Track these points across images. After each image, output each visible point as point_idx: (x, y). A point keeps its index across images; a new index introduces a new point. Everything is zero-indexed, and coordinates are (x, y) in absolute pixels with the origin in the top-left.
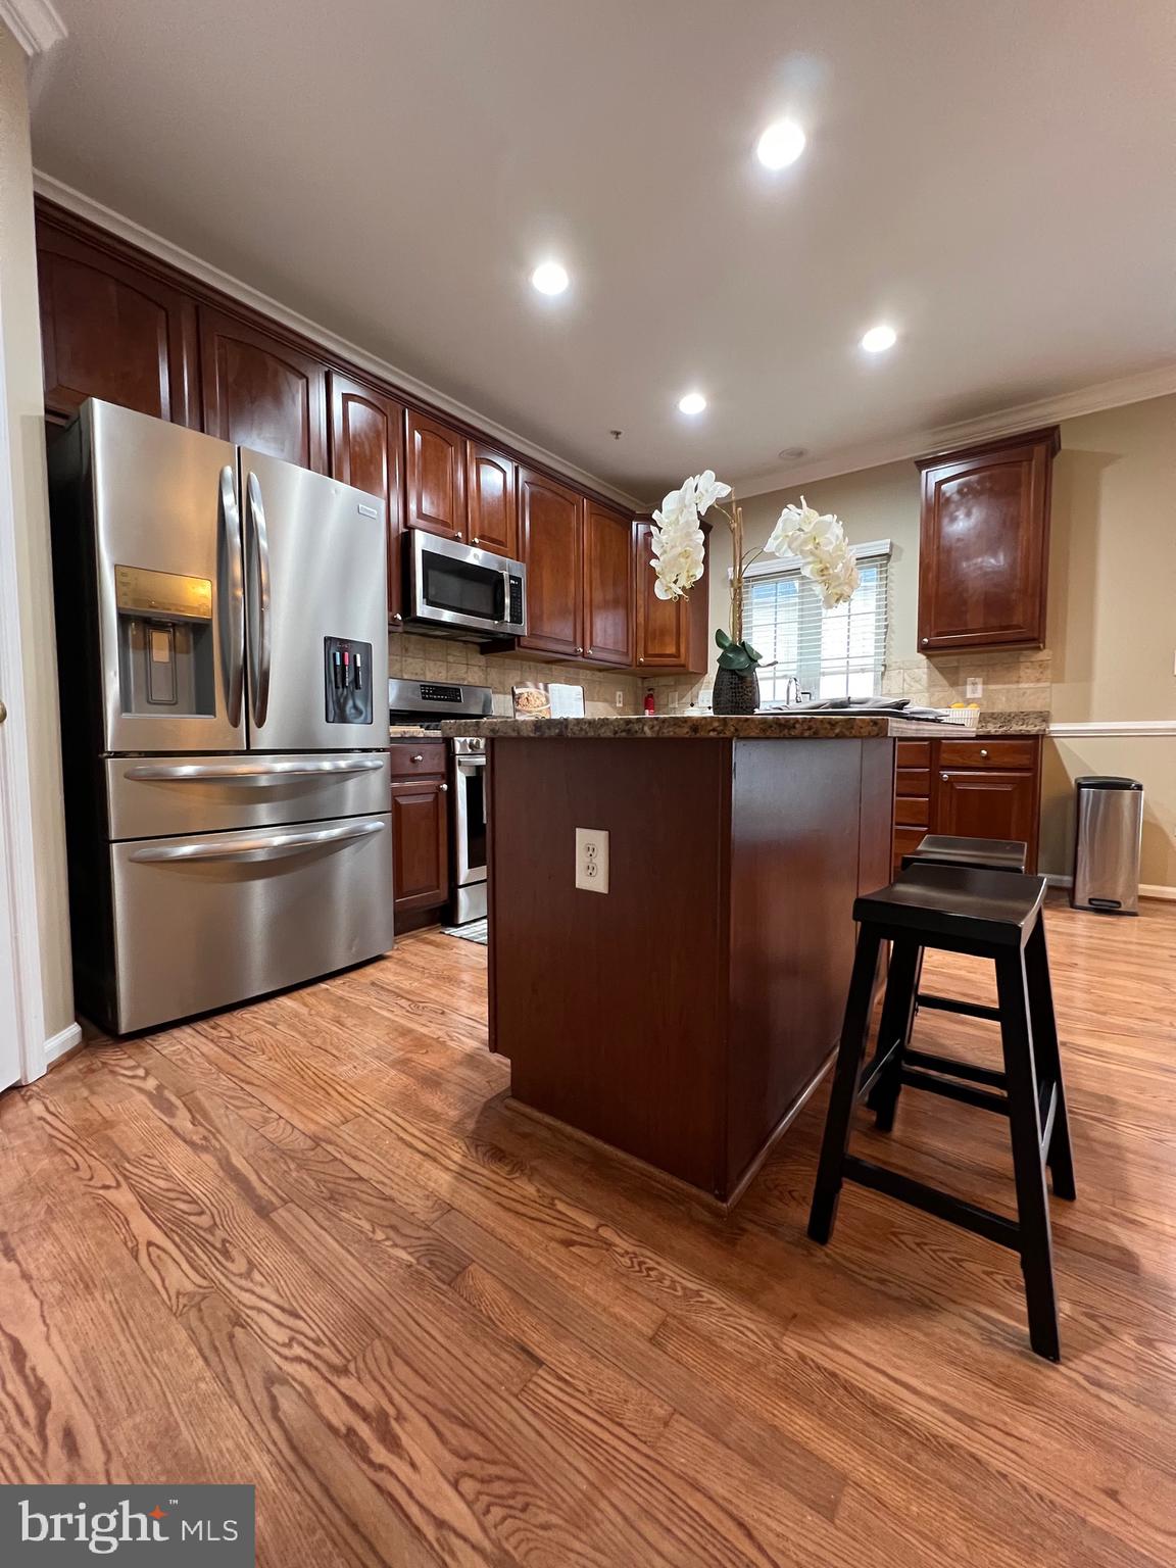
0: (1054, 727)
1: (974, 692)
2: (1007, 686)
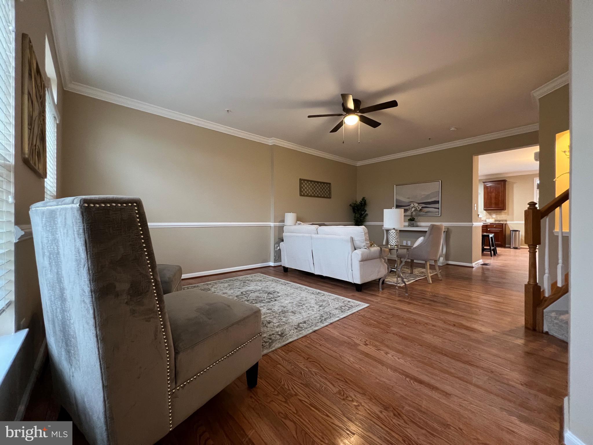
0: (508, 222)
1: (494, 216)
2: (499, 216)
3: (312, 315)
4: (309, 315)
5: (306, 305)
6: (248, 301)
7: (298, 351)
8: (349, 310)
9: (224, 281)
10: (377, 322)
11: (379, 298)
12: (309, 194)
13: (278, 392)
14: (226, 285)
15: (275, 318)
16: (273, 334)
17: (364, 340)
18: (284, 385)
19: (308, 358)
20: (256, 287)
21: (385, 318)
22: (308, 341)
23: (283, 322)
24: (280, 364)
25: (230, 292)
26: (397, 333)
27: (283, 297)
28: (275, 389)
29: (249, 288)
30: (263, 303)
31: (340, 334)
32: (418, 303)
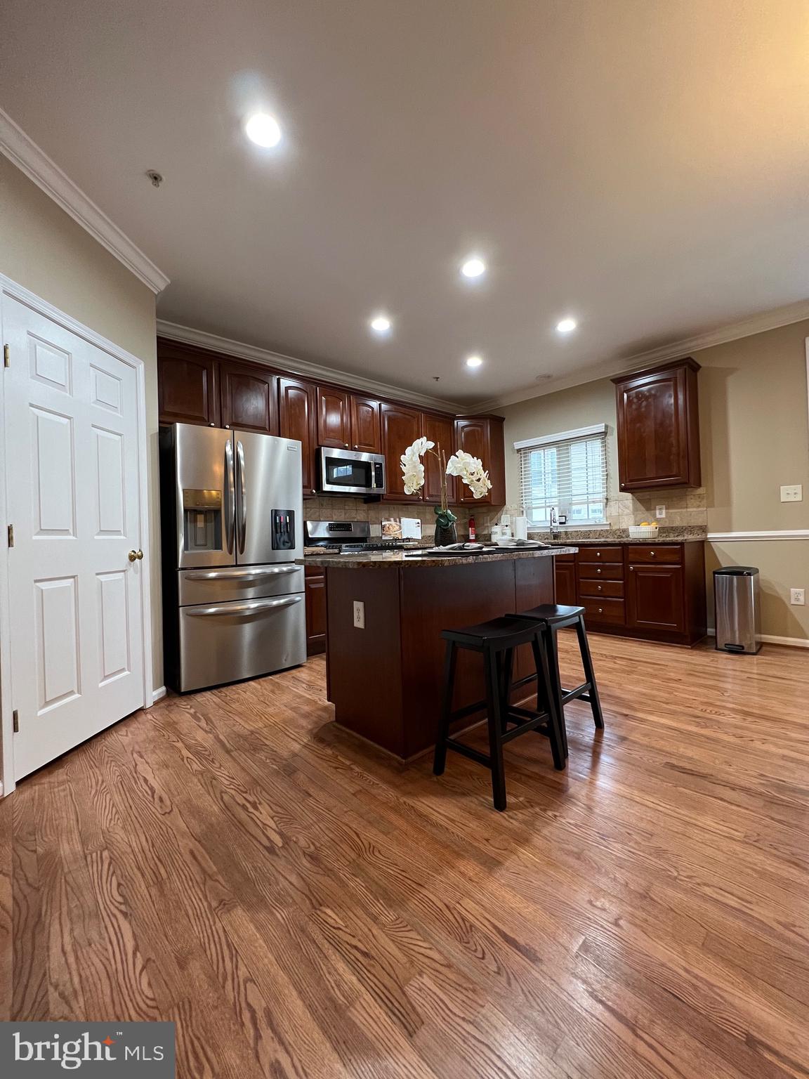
0: (710, 535)
1: (660, 514)
2: (680, 510)
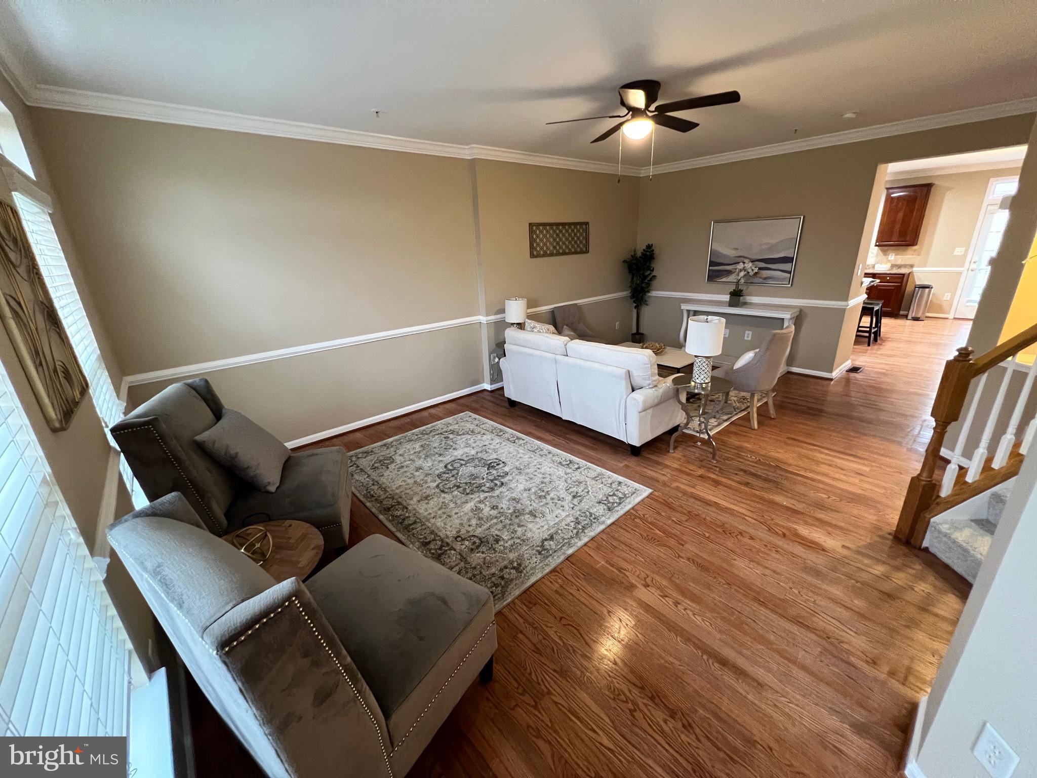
0: (915, 269)
1: (892, 258)
2: (902, 256)
3: (562, 520)
4: (557, 520)
5: (552, 495)
6: (459, 487)
7: (546, 604)
8: (620, 504)
9: (413, 434)
10: (664, 533)
11: (668, 470)
12: (548, 252)
13: (524, 690)
14: (417, 446)
15: (505, 529)
16: (506, 567)
17: (643, 575)
18: (530, 674)
19: (561, 618)
20: (466, 450)
21: (676, 523)
22: (560, 581)
23: (519, 538)
24: (521, 632)
25: (427, 465)
26: (694, 559)
27: (514, 474)
28: (519, 684)
29: (455, 453)
30: (483, 491)
31: (607, 562)
32: (730, 482)
